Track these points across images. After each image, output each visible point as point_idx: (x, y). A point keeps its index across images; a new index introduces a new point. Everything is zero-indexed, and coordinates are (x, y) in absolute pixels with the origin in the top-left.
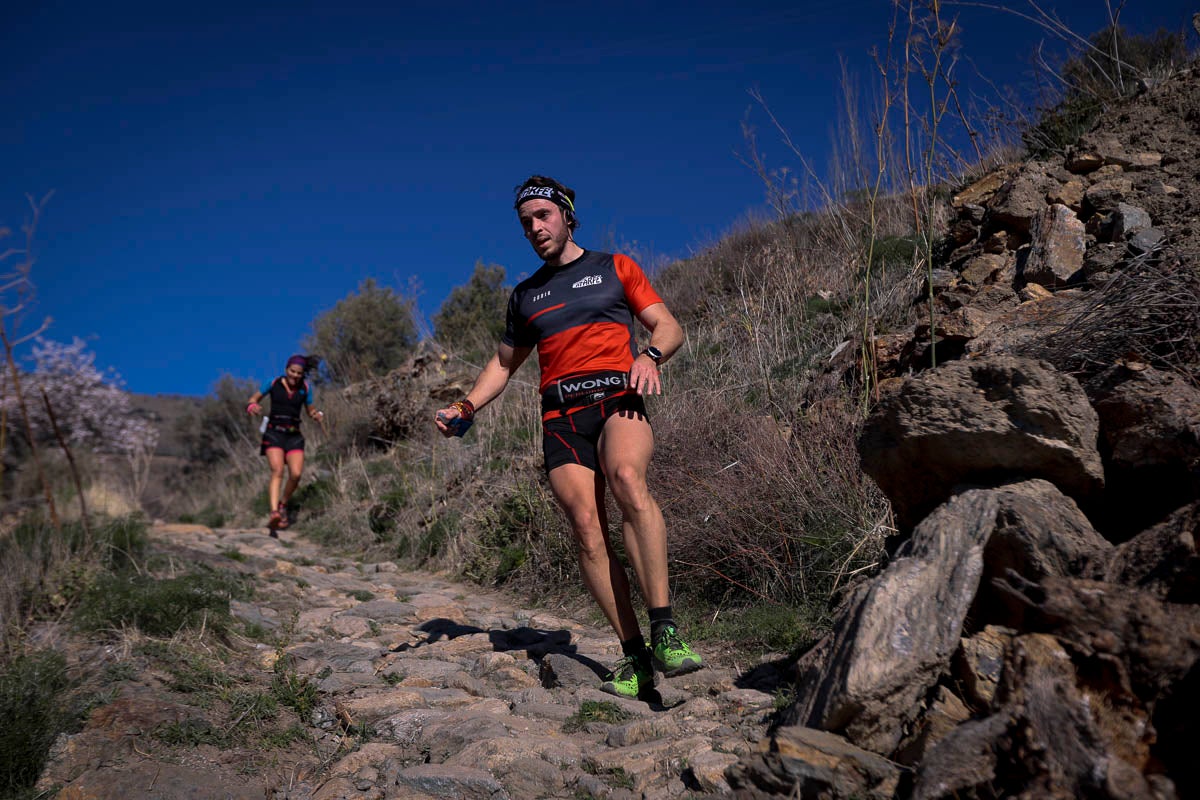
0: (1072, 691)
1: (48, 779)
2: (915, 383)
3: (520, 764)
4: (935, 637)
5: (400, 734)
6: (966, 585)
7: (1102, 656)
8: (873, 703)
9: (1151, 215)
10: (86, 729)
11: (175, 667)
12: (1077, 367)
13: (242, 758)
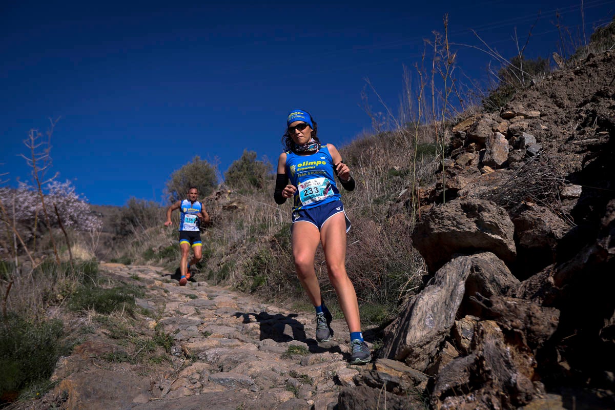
0: (502, 345)
1: (56, 376)
2: (437, 209)
3: (262, 373)
4: (444, 320)
5: (210, 359)
6: (457, 298)
7: (515, 330)
8: (417, 348)
9: (536, 138)
10: (72, 354)
11: (111, 328)
12: (505, 204)
13: (141, 368)
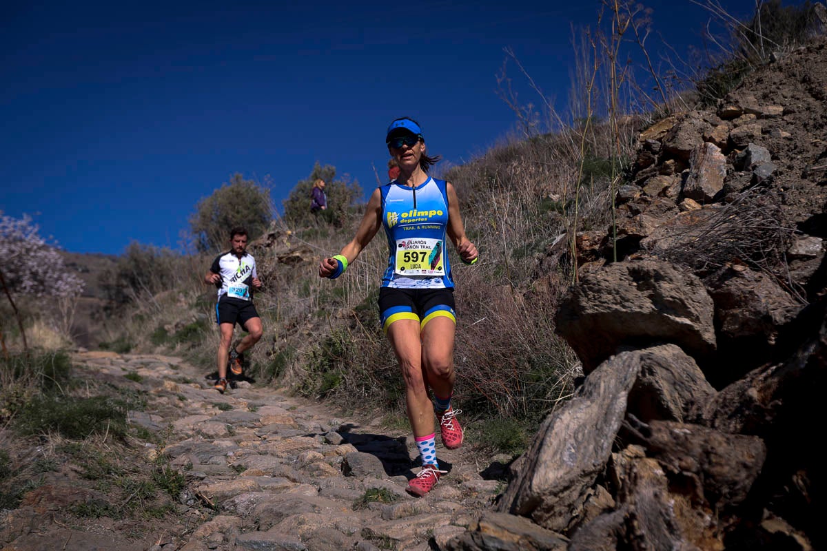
0: (665, 496)
3: (320, 532)
4: (592, 453)
5: (241, 509)
6: (614, 418)
7: (685, 473)
8: (549, 497)
9: (771, 152)
10: (21, 506)
11: (86, 462)
12: (699, 268)
13: (130, 526)
